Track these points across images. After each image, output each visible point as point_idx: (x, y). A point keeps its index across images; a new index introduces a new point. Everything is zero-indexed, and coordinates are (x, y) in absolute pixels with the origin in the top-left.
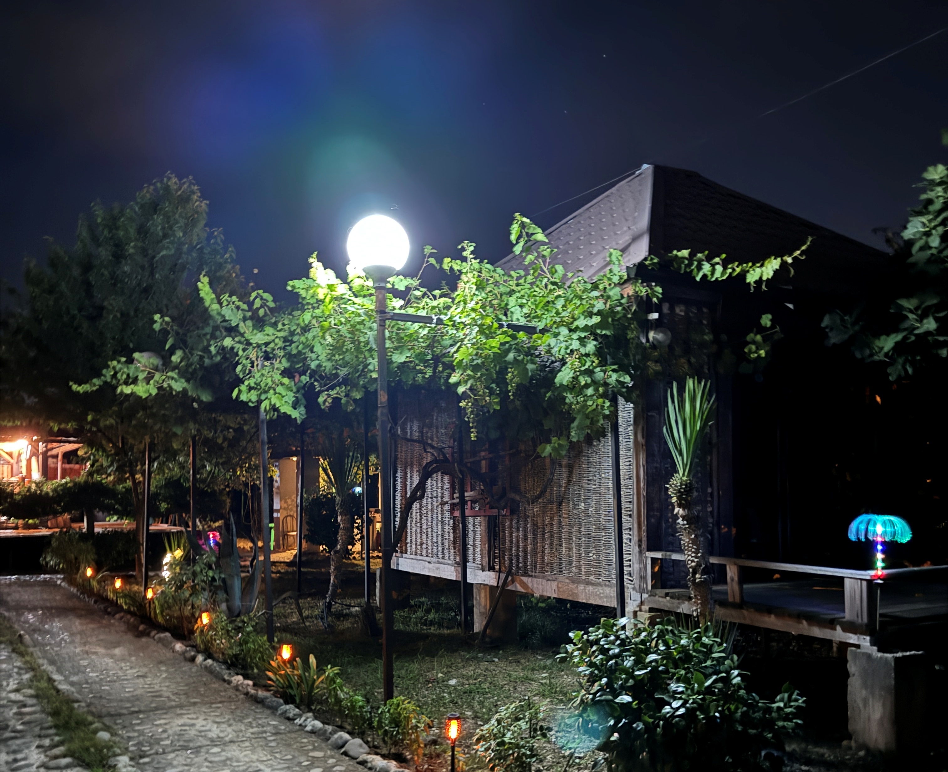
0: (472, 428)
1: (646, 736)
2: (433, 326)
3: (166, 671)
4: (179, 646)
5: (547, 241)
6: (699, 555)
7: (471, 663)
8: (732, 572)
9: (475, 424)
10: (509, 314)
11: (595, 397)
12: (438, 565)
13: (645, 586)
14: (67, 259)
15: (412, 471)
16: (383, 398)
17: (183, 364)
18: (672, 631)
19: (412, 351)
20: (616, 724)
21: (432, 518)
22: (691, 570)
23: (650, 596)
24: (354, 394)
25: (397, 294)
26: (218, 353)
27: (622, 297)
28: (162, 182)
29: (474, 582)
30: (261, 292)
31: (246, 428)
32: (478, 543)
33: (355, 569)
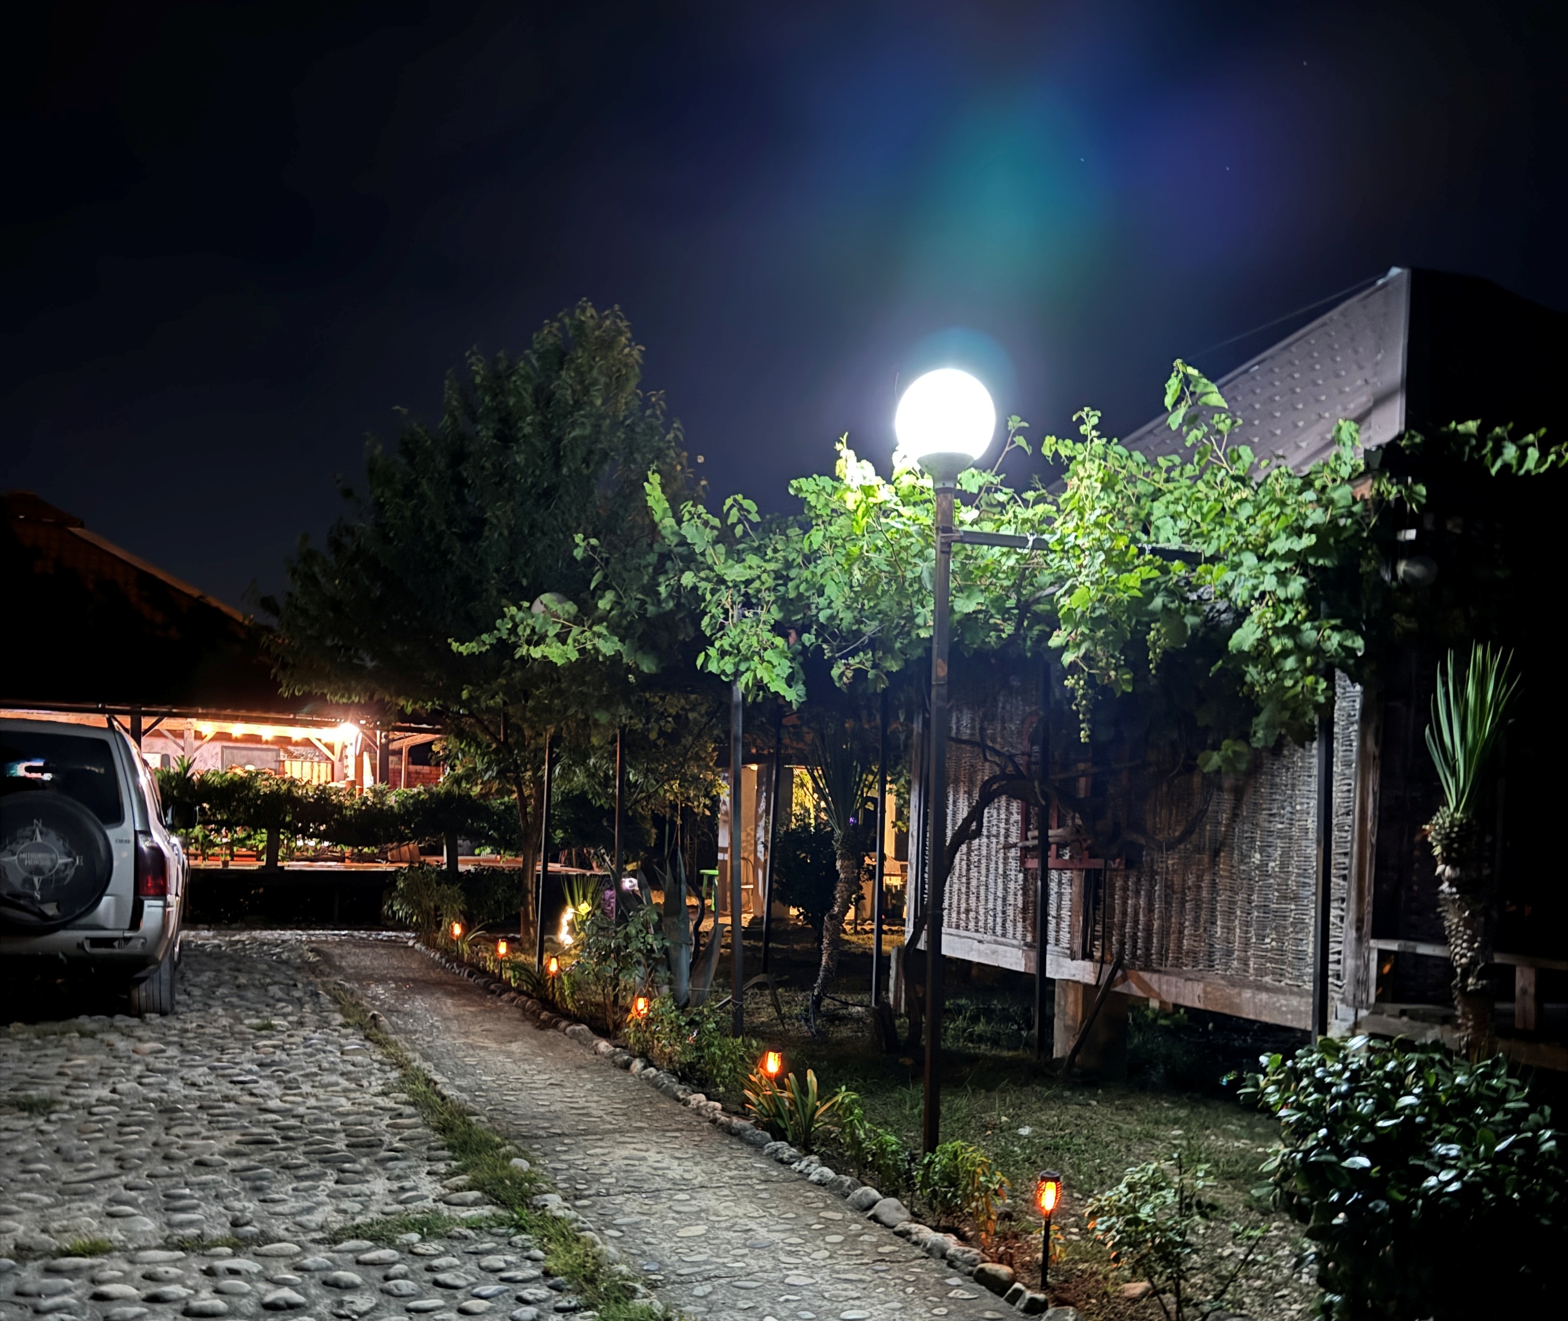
0: (1083, 721)
1: (1391, 1221)
2: (1026, 551)
3: (591, 1080)
4: (603, 1046)
5: (1226, 406)
6: (1476, 945)
7: (1052, 1104)
8: (1524, 979)
9: (1088, 716)
10: (1152, 531)
11: (1298, 674)
12: (994, 946)
13: (1364, 996)
14: (429, 443)
15: (956, 792)
16: (940, 670)
17: (613, 613)
18: (1441, 1062)
19: (987, 594)
20: (1342, 1199)
21: (988, 870)
22: (1459, 970)
23: (1372, 1013)
24: (888, 664)
25: (969, 499)
26: (670, 596)
27: (1355, 502)
28: (572, 316)
29: (1056, 977)
30: (739, 497)
31: (691, 716)
32: (1065, 913)
33: (846, 947)
